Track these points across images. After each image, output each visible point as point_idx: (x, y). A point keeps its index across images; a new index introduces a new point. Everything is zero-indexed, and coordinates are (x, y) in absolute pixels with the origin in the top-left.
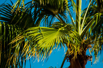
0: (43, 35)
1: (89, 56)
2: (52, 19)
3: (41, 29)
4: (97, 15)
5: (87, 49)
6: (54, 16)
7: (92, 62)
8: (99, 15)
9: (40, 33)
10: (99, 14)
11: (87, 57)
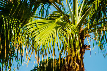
0: (39, 29)
1: (87, 46)
2: (48, 7)
3: (37, 23)
4: (96, 2)
5: (85, 38)
6: (50, 4)
7: (90, 52)
8: (97, 3)
9: (36, 28)
10: (98, 1)
11: (86, 47)
